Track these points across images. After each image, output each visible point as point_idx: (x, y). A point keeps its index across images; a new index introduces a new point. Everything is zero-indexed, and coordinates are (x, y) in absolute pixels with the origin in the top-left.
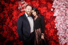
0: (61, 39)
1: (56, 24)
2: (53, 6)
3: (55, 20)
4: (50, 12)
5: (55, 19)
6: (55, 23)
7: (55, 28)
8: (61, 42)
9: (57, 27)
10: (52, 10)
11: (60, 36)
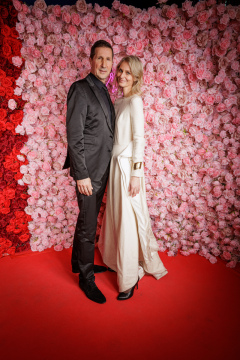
0: (38, 231)
1: (23, 169)
2: (18, 92)
3: (22, 151)
4: (5, 112)
5: (21, 146)
6: (19, 161)
7: (20, 182)
8: (38, 242)
9: (27, 182)
10: (12, 104)
11: (35, 216)
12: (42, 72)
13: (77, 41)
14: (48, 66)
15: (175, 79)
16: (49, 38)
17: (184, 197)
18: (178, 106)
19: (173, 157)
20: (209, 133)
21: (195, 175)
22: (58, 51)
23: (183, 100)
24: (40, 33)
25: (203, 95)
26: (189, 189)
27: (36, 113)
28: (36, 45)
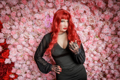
2: (2, 41)
6: (11, 78)
12: (13, 27)
13: (28, 7)
14: (16, 23)
15: (85, 12)
16: (12, 9)
17: (107, 72)
18: (90, 25)
19: (95, 53)
20: (110, 34)
21: (109, 58)
22: (19, 14)
23: (92, 21)
24: (7, 7)
25: (103, 16)
26: (108, 67)
27: (16, 49)
28: (6, 14)
